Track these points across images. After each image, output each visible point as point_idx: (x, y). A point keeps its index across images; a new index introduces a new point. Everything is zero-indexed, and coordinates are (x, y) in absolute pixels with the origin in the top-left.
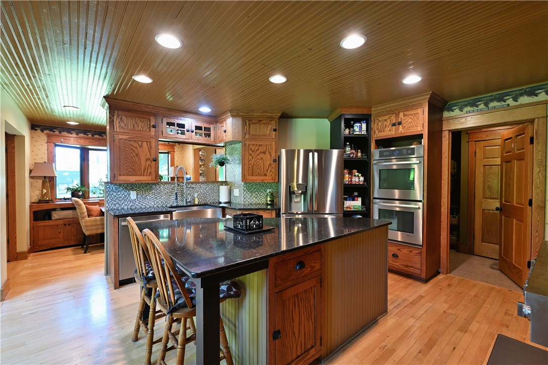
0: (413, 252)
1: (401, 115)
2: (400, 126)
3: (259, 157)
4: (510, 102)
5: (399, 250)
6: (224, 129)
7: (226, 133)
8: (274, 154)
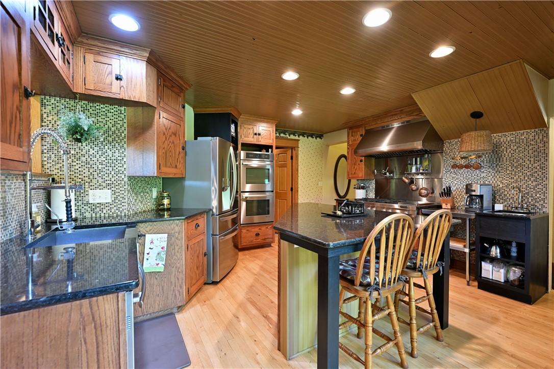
0: (269, 228)
1: (260, 128)
2: (260, 136)
4: (288, 136)
5: (260, 229)
6: (116, 71)
7: (123, 83)
8: (182, 141)
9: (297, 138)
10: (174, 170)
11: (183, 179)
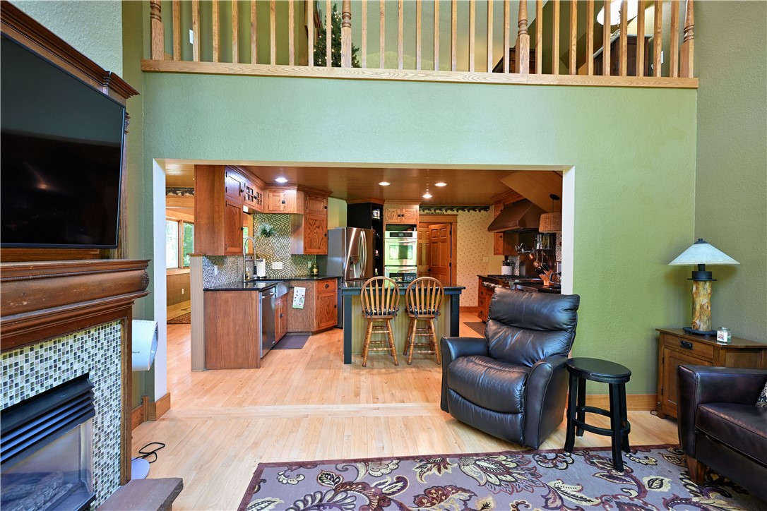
1: (404, 210)
2: (403, 217)
3: (315, 231)
4: (444, 211)
6: (282, 199)
7: (285, 205)
8: (325, 230)
9: (455, 212)
10: (318, 251)
11: (326, 256)
